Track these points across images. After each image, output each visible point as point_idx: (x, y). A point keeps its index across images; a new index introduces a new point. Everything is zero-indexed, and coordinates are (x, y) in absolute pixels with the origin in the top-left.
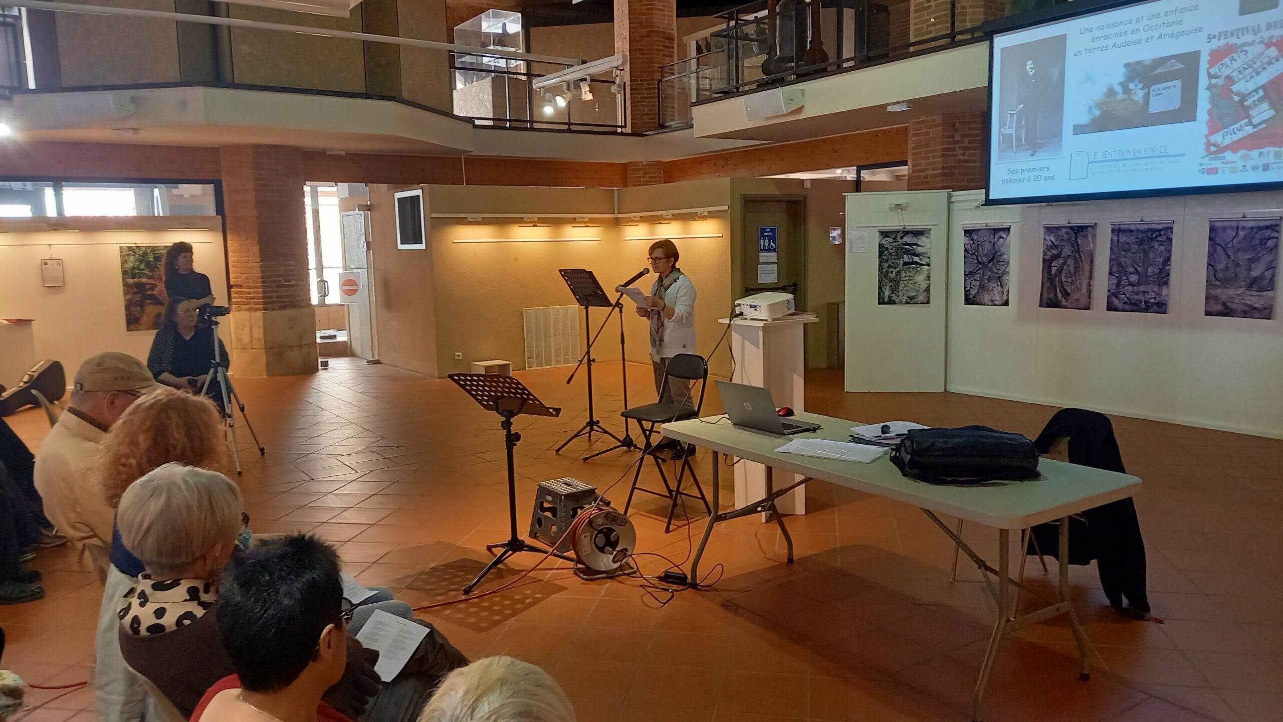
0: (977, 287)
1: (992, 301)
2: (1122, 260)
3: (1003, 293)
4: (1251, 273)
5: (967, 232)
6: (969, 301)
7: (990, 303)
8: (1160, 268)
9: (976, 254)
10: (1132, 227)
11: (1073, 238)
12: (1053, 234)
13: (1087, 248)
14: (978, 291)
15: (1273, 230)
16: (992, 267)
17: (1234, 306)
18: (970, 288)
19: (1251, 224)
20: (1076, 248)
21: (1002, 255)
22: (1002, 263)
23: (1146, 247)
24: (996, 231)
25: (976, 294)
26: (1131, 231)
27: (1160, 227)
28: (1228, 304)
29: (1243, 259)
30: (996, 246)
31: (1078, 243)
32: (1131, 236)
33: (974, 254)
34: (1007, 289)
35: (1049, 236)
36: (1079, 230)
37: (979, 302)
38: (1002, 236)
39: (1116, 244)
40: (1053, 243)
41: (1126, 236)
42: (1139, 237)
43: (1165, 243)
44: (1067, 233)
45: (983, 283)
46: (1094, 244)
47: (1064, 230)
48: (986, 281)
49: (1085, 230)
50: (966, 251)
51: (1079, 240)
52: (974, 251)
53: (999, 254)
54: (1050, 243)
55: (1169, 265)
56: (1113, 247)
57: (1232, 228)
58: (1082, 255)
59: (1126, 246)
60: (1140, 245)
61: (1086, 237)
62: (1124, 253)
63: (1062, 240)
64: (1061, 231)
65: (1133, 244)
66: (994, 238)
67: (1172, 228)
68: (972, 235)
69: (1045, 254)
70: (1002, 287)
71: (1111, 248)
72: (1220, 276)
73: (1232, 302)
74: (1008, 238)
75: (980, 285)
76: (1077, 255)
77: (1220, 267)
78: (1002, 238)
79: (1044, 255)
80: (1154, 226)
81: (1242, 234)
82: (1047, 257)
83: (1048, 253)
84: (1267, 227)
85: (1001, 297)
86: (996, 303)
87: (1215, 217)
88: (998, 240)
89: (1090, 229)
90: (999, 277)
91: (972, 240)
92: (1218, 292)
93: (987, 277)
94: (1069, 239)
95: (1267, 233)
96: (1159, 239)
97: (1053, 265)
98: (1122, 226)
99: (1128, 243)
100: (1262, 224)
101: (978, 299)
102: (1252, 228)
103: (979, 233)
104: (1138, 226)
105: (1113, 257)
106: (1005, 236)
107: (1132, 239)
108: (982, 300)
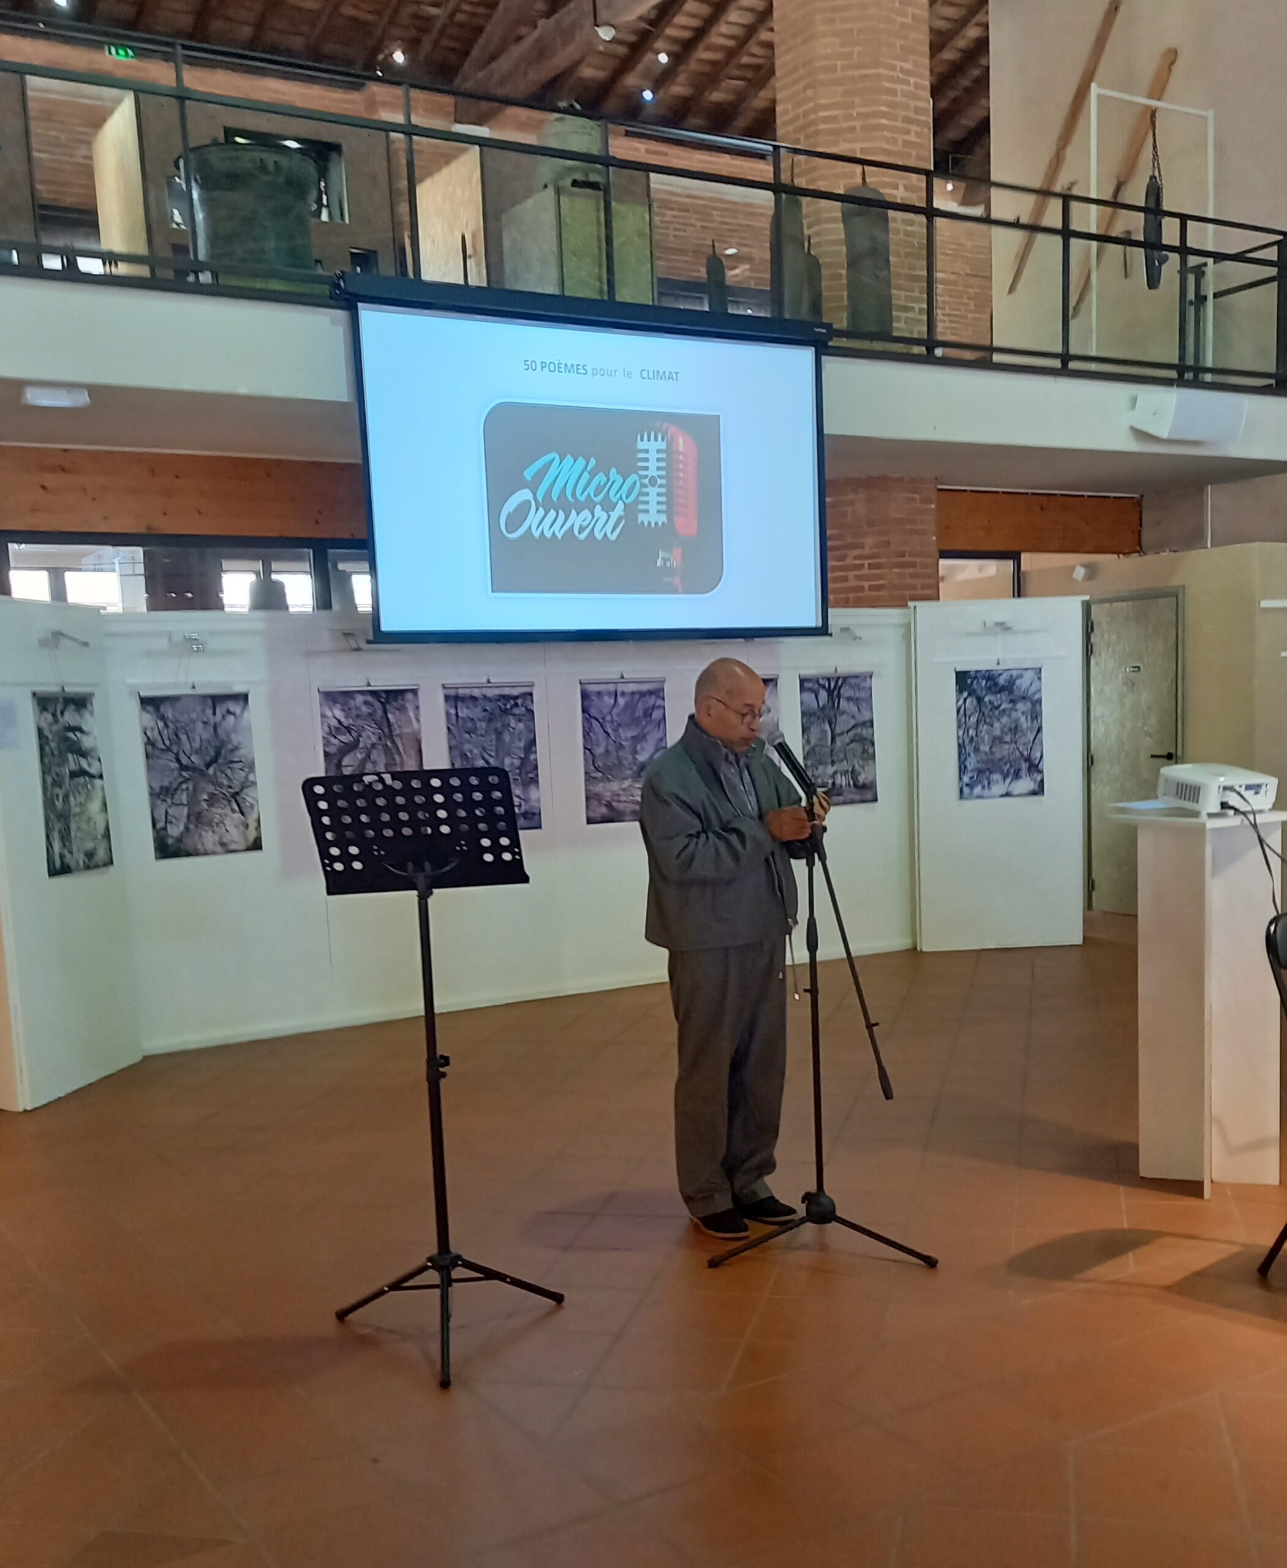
0: (184, 820)
1: (223, 844)
2: (467, 747)
3: (247, 826)
4: (637, 756)
5: (150, 703)
6: (165, 849)
7: (219, 849)
8: (521, 758)
9: (175, 749)
10: (476, 693)
11: (380, 712)
12: (338, 705)
13: (406, 730)
14: (187, 829)
15: (658, 697)
16: (215, 774)
17: (620, 806)
18: (166, 822)
19: (632, 687)
20: (386, 730)
21: (237, 748)
22: (239, 765)
23: (499, 725)
24: (216, 700)
25: (182, 834)
26: (474, 699)
27: (515, 692)
28: (614, 804)
29: (626, 739)
30: (219, 731)
31: (388, 719)
32: (476, 707)
33: (169, 749)
34: (255, 816)
35: (331, 710)
36: (391, 697)
37: (191, 849)
38: (231, 709)
39: (454, 722)
40: (339, 721)
41: (468, 708)
42: (488, 708)
43: (524, 718)
44: (366, 703)
45: (197, 809)
46: (418, 720)
47: (360, 699)
48: (205, 805)
49: (400, 698)
50: (150, 743)
51: (390, 716)
52: (167, 743)
53: (230, 747)
54: (334, 723)
55: (536, 752)
56: (451, 727)
57: (609, 693)
58: (398, 741)
59: (470, 725)
60: (490, 720)
61: (402, 709)
62: (467, 736)
63: (358, 716)
64: (354, 699)
65: (479, 720)
66: (214, 714)
67: (531, 694)
68: (162, 709)
69: (327, 743)
70: (242, 813)
71: (449, 729)
72: (600, 763)
73: (619, 801)
74: (246, 714)
75: (188, 816)
76: (389, 744)
77: (599, 751)
78: (233, 714)
79: (325, 745)
80: (507, 691)
81: (621, 701)
82: (332, 750)
83: (333, 740)
84: (651, 693)
85: (244, 833)
86: (232, 847)
87: (587, 677)
88: (224, 717)
89: (409, 696)
90: (235, 795)
91: (163, 718)
92: (599, 788)
93: (206, 797)
94: (370, 715)
95: (652, 701)
96: (516, 711)
97: (344, 763)
98: (461, 692)
99: (472, 719)
100: (645, 687)
101: (189, 843)
102: (633, 693)
103: (178, 705)
104: (485, 691)
105: (454, 743)
106: (238, 711)
107: (477, 712)
108: (199, 846)
